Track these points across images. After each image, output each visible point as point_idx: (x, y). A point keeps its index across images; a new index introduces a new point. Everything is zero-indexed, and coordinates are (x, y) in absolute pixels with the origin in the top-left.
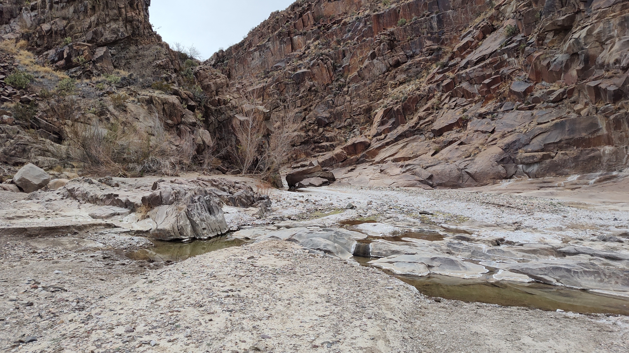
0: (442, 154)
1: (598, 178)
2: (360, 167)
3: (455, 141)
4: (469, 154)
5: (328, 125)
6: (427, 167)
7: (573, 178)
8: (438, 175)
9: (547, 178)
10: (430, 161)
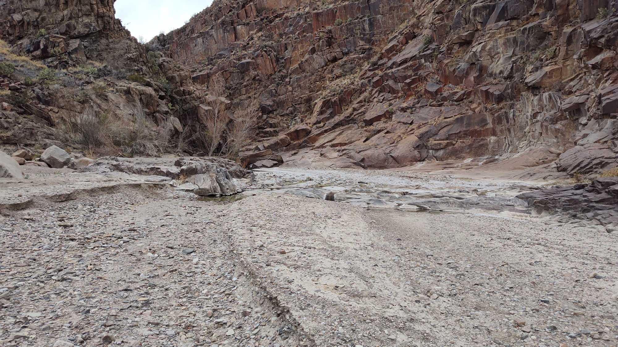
0: (372, 141)
1: (485, 161)
2: (302, 152)
3: (383, 130)
4: (393, 141)
5: (271, 112)
6: (360, 152)
7: (468, 161)
8: (368, 158)
9: (450, 161)
10: (362, 147)
